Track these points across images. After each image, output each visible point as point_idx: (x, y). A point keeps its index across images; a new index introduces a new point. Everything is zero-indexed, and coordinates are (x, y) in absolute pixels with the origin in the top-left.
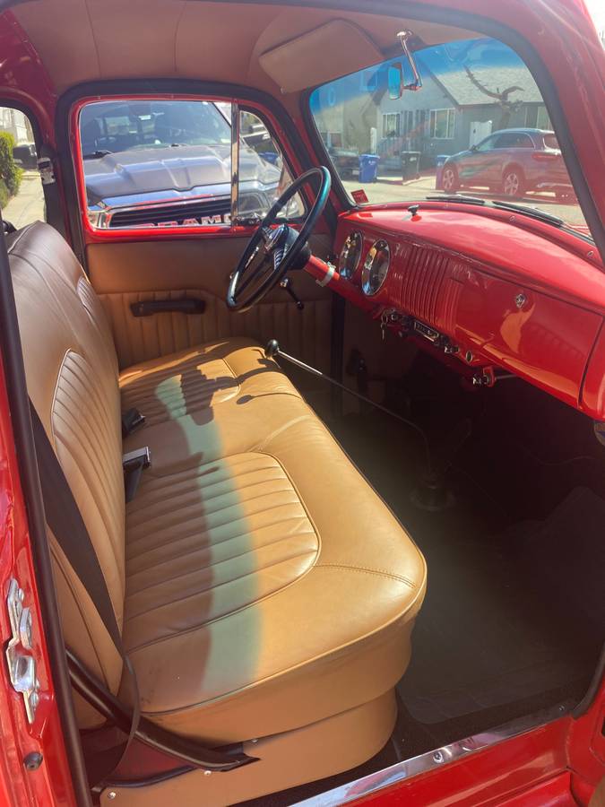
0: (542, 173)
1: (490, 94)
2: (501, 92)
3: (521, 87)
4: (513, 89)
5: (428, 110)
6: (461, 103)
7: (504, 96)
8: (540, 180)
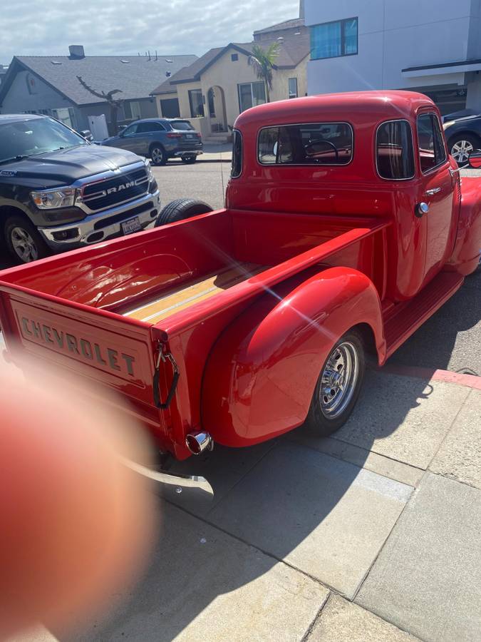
0: (176, 146)
1: (98, 95)
2: (106, 94)
3: (120, 89)
4: (115, 91)
5: (50, 110)
6: (79, 103)
7: (109, 96)
8: (176, 150)
